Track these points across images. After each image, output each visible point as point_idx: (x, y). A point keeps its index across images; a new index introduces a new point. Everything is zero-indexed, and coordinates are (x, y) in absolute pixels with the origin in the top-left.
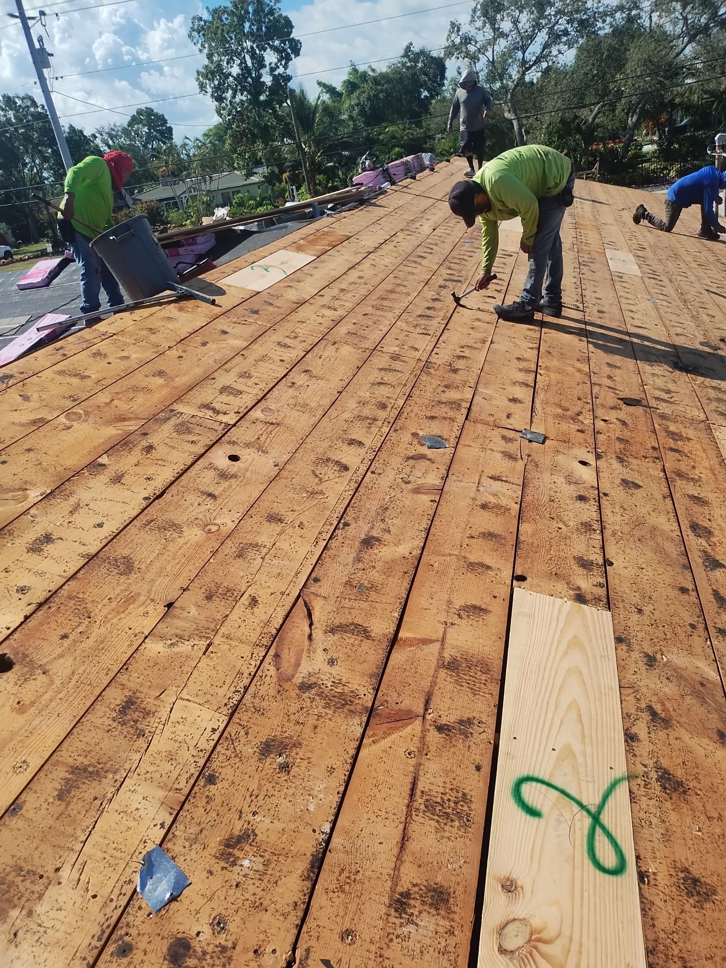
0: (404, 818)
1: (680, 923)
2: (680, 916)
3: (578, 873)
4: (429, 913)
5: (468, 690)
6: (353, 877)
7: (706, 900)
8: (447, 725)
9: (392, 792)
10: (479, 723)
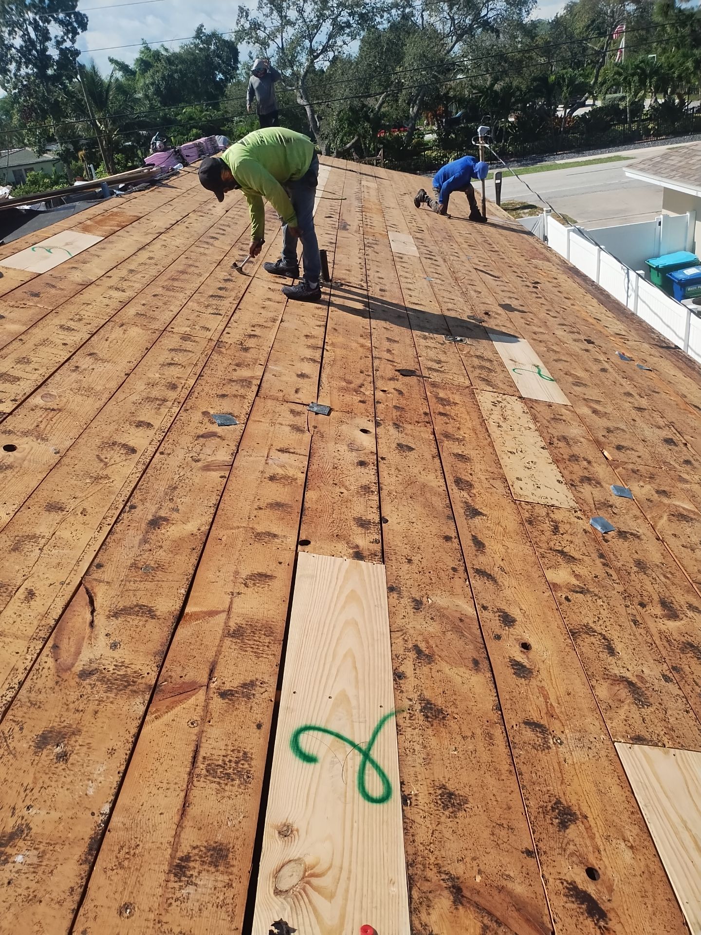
0: (185, 786)
1: (436, 834)
2: (437, 828)
3: (349, 807)
4: (208, 871)
5: (251, 654)
6: (132, 852)
7: (459, 809)
8: (231, 690)
9: (174, 763)
10: (261, 683)
